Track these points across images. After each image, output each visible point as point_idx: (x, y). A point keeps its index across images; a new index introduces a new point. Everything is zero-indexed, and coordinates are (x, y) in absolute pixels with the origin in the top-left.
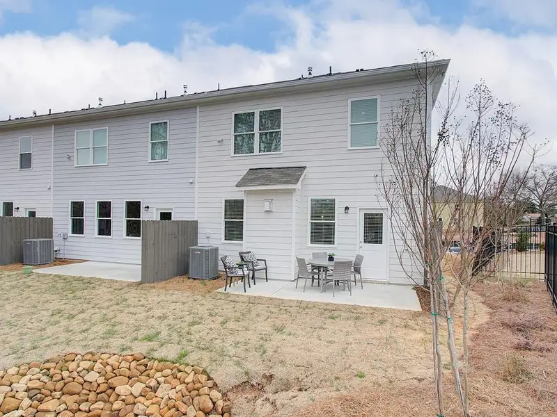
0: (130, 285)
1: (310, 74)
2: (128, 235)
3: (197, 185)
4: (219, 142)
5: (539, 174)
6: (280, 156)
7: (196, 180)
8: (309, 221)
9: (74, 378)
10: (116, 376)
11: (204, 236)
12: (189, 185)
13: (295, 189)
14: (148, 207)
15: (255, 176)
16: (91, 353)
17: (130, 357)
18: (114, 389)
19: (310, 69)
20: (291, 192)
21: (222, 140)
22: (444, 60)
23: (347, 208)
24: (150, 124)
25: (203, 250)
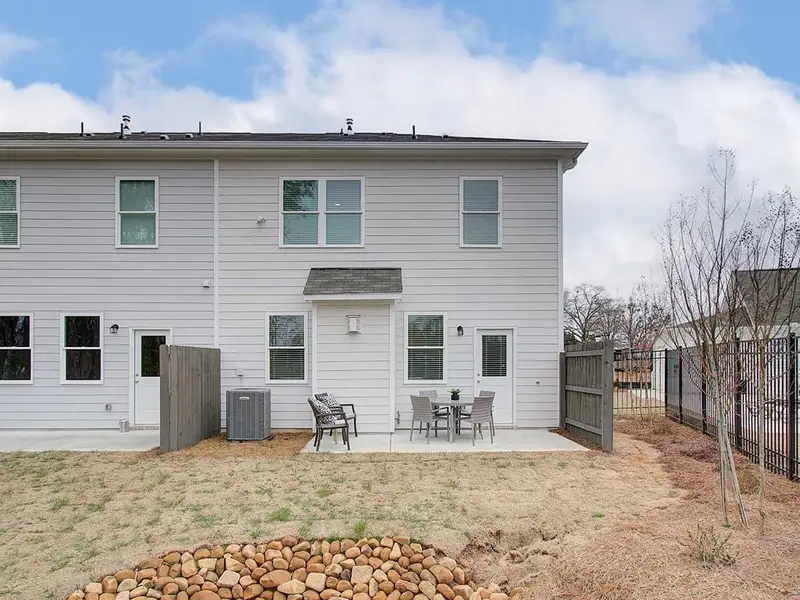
0: (143, 456)
1: (350, 128)
2: (69, 377)
3: (216, 291)
4: (259, 222)
5: (581, 297)
6: (361, 251)
7: (216, 283)
8: (407, 347)
9: (201, 586)
10: (268, 571)
11: (233, 374)
12: (202, 291)
13: (393, 301)
14: (116, 327)
15: (322, 279)
16: (205, 547)
17: (278, 543)
18: (274, 589)
19: (349, 122)
20: (388, 304)
21: (263, 221)
22: (580, 143)
23: (460, 329)
24: (118, 180)
25: (254, 394)
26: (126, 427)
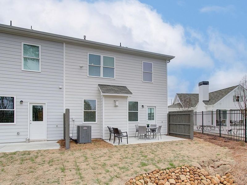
3: (64, 90)
7: (64, 87)
11: (71, 120)
12: (59, 90)
13: (128, 96)
14: (22, 102)
15: (104, 88)
24: (23, 43)
25: (88, 126)
26: (29, 141)
